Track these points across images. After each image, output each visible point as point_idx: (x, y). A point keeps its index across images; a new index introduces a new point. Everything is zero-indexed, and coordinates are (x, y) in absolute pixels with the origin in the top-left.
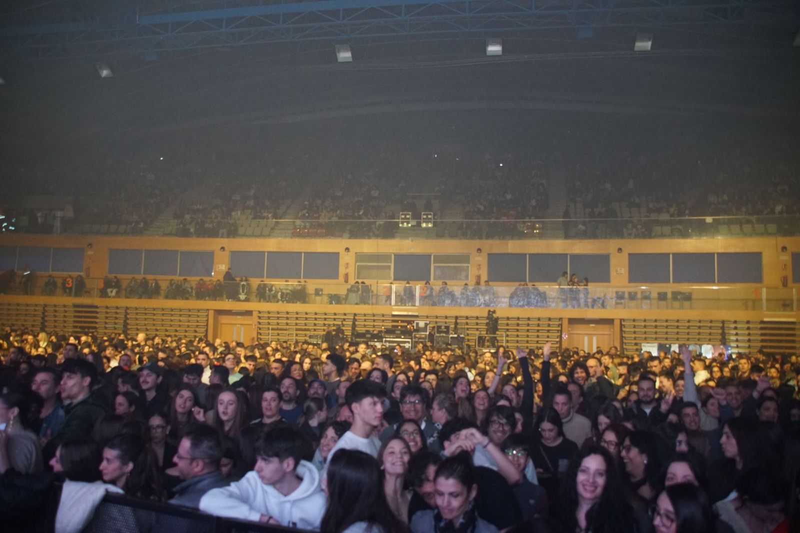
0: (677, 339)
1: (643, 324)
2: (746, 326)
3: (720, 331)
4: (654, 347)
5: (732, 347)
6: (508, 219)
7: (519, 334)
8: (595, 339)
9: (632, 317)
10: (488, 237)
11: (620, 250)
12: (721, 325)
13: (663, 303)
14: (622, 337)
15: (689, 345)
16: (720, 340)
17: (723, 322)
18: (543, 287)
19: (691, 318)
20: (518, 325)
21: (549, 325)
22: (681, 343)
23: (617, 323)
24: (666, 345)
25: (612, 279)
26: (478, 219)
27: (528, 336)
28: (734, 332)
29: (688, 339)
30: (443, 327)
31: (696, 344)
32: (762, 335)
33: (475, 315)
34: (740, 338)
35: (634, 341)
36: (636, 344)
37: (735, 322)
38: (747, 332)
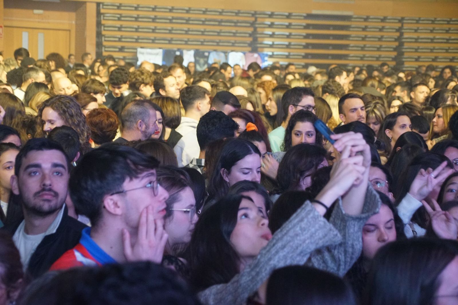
0: (186, 43)
1: (134, 13)
2: (286, 22)
3: (250, 30)
4: (157, 54)
8: (40, 37)
9: (117, 2)
12: (252, 19)
14: (100, 36)
15: (209, 53)
16: (250, 45)
17: (254, 14)
23: (91, 9)
24: (174, 51)
28: (269, 31)
29: (202, 43)
31: (220, 51)
32: (307, 36)
35: (119, 44)
37: (272, 15)
38: (286, 32)
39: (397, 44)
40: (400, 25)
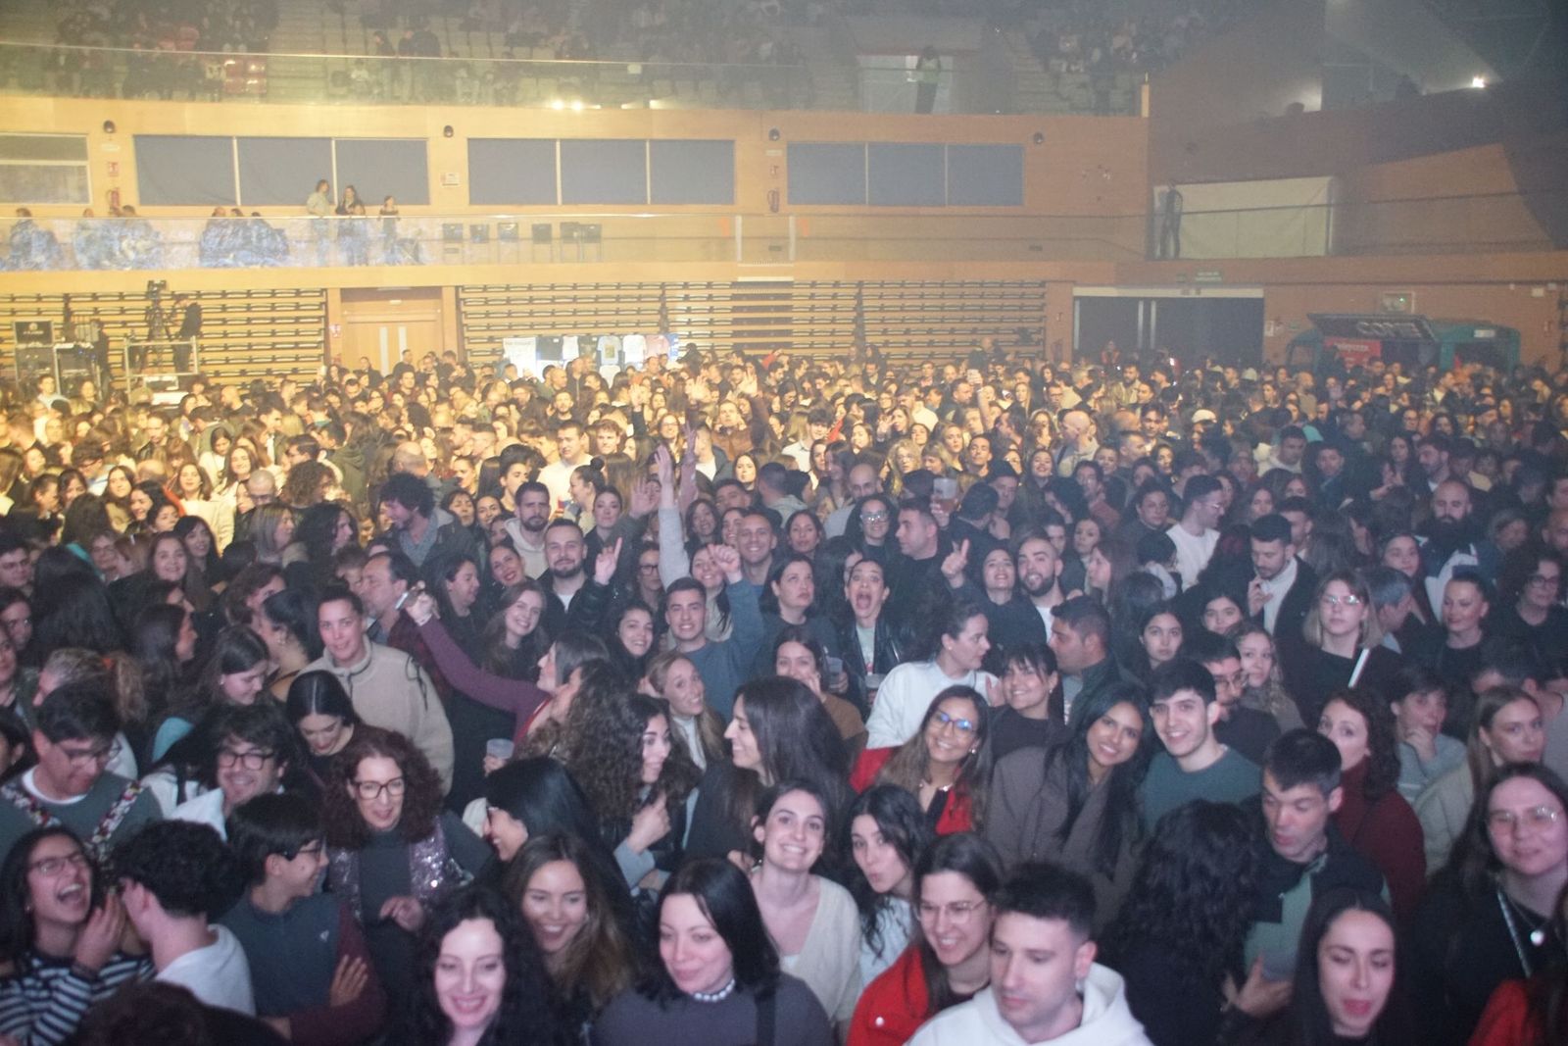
0: (575, 325)
1: (504, 295)
2: (706, 293)
3: (658, 306)
4: (529, 343)
5: (682, 337)
6: (178, 48)
7: (229, 329)
8: (402, 331)
9: (481, 284)
10: (130, 92)
11: (448, 130)
12: (659, 292)
13: (543, 248)
14: (461, 326)
15: (598, 337)
16: (659, 324)
17: (663, 286)
18: (277, 216)
19: (601, 281)
20: (224, 308)
21: (297, 307)
22: (583, 332)
23: (449, 295)
24: (552, 338)
25: (434, 195)
26: (96, 43)
27: (249, 334)
28: (683, 306)
29: (596, 325)
30: (33, 326)
31: (612, 334)
32: (735, 310)
33: (116, 289)
34: (694, 318)
35: (487, 334)
36: (491, 340)
37: (686, 286)
38: (707, 305)
39: (855, 314)
40: (857, 290)
